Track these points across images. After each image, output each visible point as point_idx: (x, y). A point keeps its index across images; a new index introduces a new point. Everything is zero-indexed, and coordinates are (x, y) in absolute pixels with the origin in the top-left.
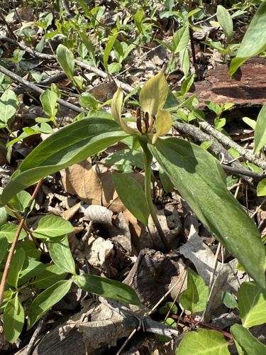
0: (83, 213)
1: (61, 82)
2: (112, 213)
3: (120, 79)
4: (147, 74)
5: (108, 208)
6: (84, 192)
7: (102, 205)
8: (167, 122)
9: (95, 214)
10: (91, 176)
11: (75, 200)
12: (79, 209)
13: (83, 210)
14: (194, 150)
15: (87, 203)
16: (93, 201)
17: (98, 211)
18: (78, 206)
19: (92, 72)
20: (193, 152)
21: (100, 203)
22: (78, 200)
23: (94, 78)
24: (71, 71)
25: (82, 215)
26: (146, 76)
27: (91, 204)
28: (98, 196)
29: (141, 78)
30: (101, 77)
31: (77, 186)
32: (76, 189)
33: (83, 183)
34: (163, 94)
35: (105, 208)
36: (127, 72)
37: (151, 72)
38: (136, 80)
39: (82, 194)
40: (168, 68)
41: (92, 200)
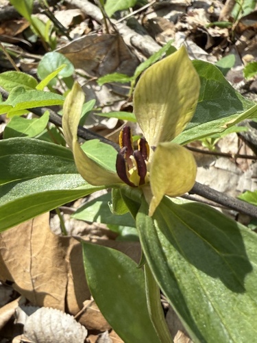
0: (21, 326)
1: (8, 26)
2: (86, 333)
3: (131, 24)
4: (192, 15)
5: (77, 319)
6: (28, 275)
7: (67, 311)
8: (182, 172)
9: (47, 330)
10: (46, 242)
11: (9, 292)
12: (14, 316)
13: (23, 318)
14: (246, 243)
15: (33, 301)
16: (47, 300)
17: (55, 323)
18: (14, 307)
19: (75, 7)
20: (242, 246)
21: (62, 305)
22: (15, 294)
23: (77, 21)
24: (27, 6)
25: (20, 329)
26: (189, 19)
27: (41, 306)
28: (59, 288)
29: (179, 24)
30: (90, 19)
31: (14, 262)
32: (11, 269)
33: (27, 256)
34: (187, 96)
35: (71, 318)
36: (150, 10)
37: (201, 11)
38: (167, 27)
39: (23, 281)
40: (237, 7)
41: (44, 295)
